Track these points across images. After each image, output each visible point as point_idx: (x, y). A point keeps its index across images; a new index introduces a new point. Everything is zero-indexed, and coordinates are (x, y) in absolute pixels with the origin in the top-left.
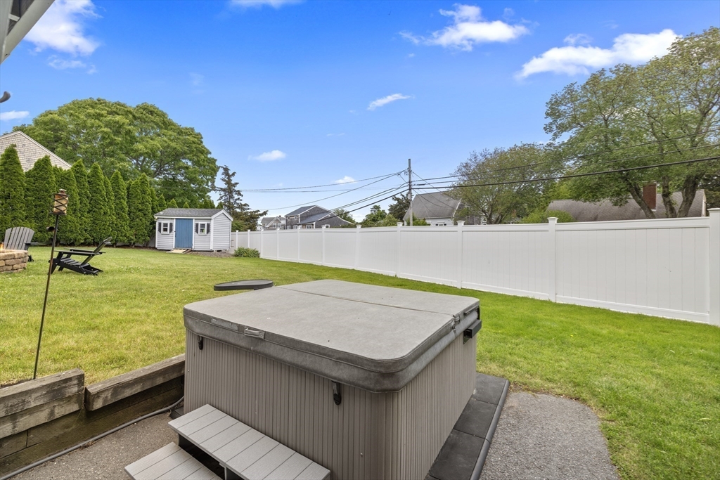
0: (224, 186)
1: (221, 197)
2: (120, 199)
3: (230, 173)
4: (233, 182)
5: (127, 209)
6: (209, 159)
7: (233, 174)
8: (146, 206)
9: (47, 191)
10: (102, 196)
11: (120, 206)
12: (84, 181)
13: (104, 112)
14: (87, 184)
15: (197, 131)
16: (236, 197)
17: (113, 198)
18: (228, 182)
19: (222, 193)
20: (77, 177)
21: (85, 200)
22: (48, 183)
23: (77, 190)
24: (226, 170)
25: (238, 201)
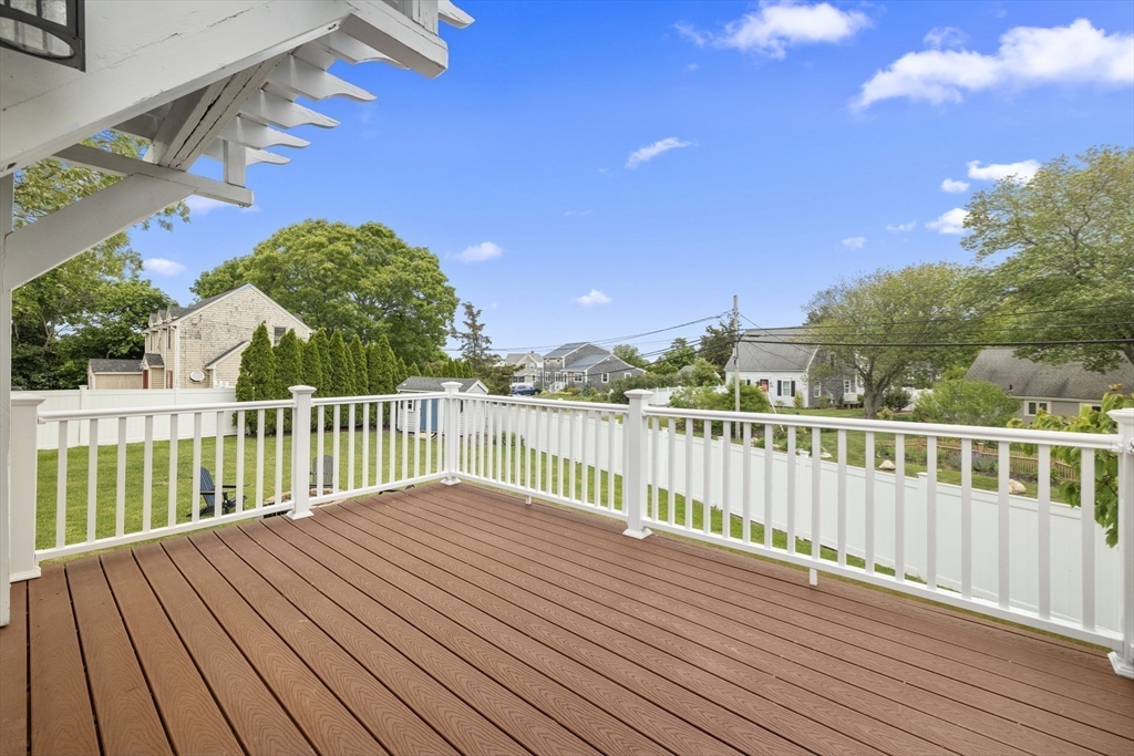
0: (468, 330)
1: (463, 347)
2: (360, 370)
3: (475, 311)
4: (478, 324)
5: (368, 382)
6: (446, 288)
7: (479, 312)
8: (388, 376)
9: (294, 371)
10: (344, 370)
11: (360, 379)
12: (326, 352)
13: (324, 240)
14: (328, 356)
15: (431, 252)
16: (484, 345)
17: (354, 371)
18: (473, 326)
19: (466, 341)
20: (320, 349)
21: (329, 377)
22: (295, 360)
23: (321, 366)
24: (469, 307)
25: (486, 352)
